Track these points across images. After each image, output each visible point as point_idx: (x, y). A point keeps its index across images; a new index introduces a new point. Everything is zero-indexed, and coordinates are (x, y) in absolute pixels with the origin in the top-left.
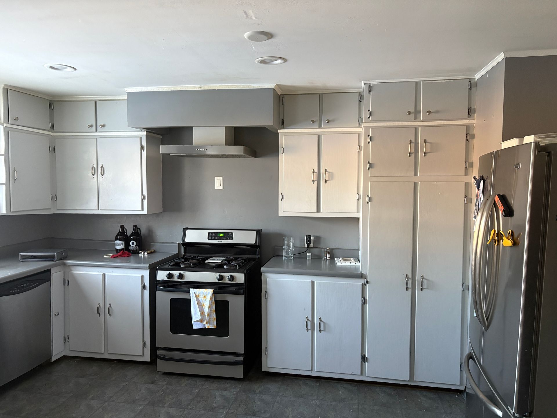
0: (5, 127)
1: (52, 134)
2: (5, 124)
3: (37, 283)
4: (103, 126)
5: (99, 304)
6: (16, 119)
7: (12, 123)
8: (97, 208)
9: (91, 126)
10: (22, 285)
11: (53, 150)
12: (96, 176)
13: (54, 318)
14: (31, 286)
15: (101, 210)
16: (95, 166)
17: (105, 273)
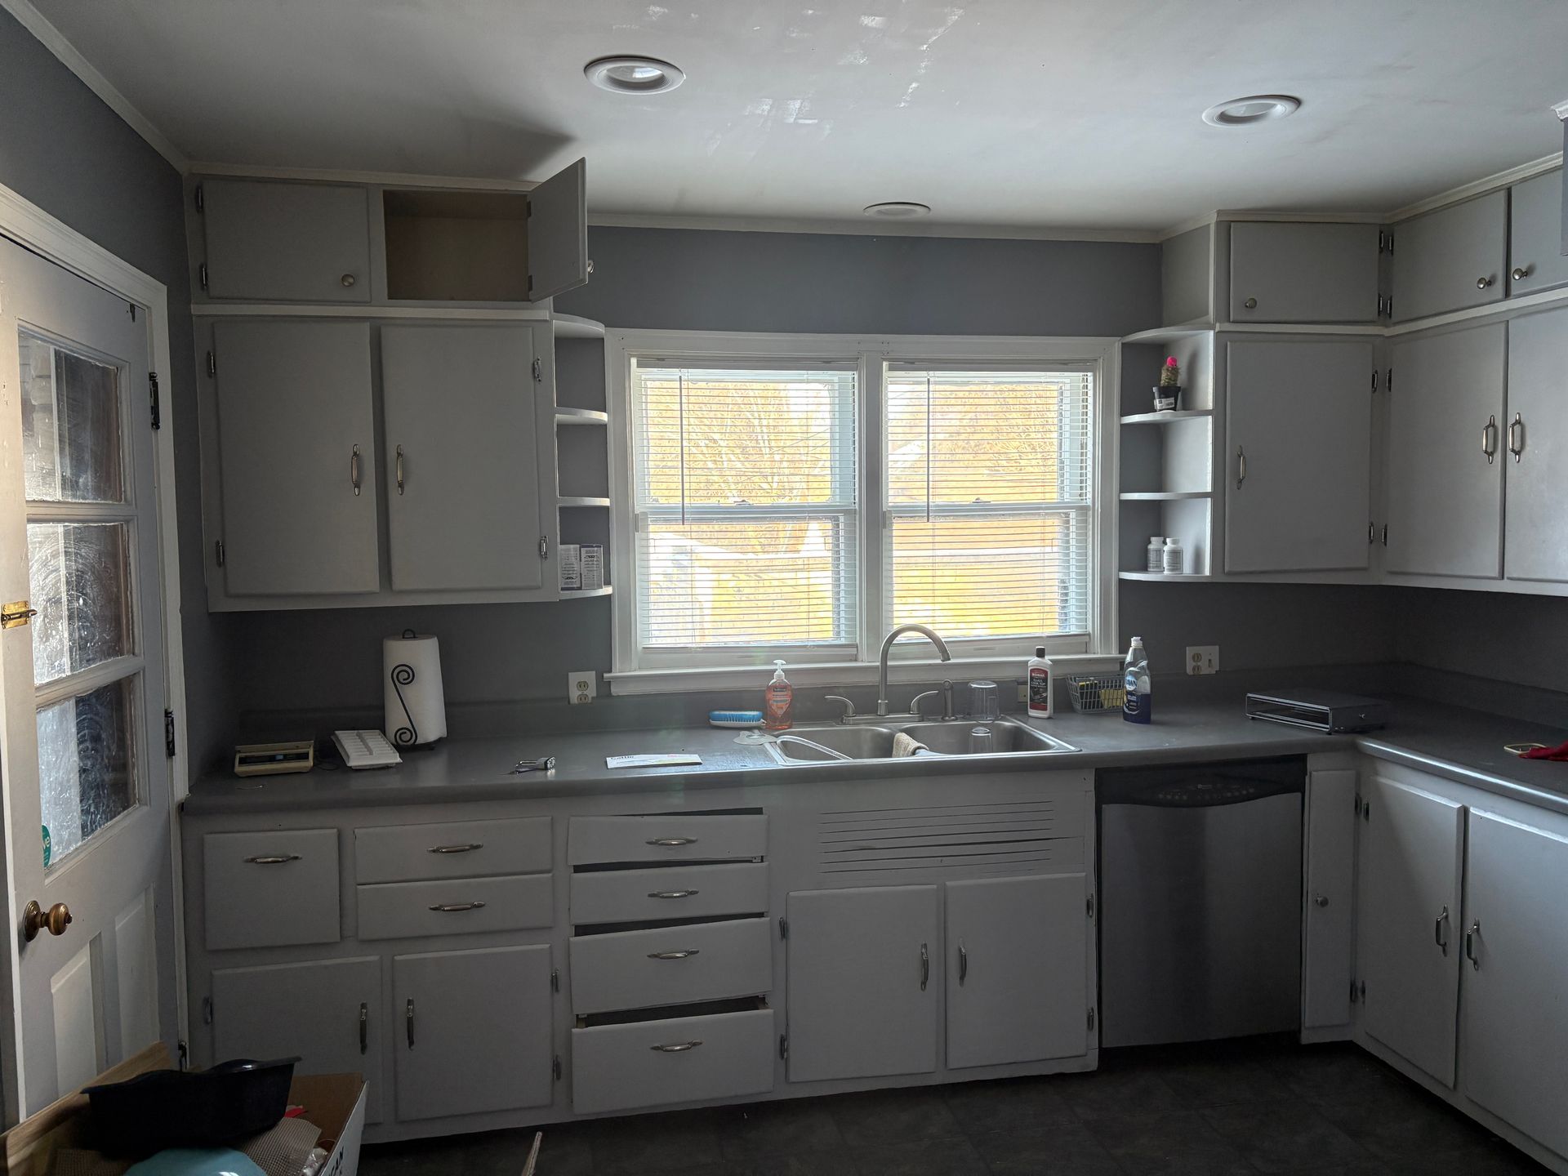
0: (1218, 332)
1: (1387, 332)
2: (1218, 325)
3: (1251, 790)
4: (1525, 274)
5: (1445, 909)
6: (1252, 305)
7: (1239, 318)
8: (1495, 573)
9: (1489, 283)
10: (1200, 786)
11: (1382, 382)
12: (1498, 456)
13: (1310, 911)
14: (1229, 795)
15: (1508, 578)
16: (1499, 423)
17: (1467, 805)
